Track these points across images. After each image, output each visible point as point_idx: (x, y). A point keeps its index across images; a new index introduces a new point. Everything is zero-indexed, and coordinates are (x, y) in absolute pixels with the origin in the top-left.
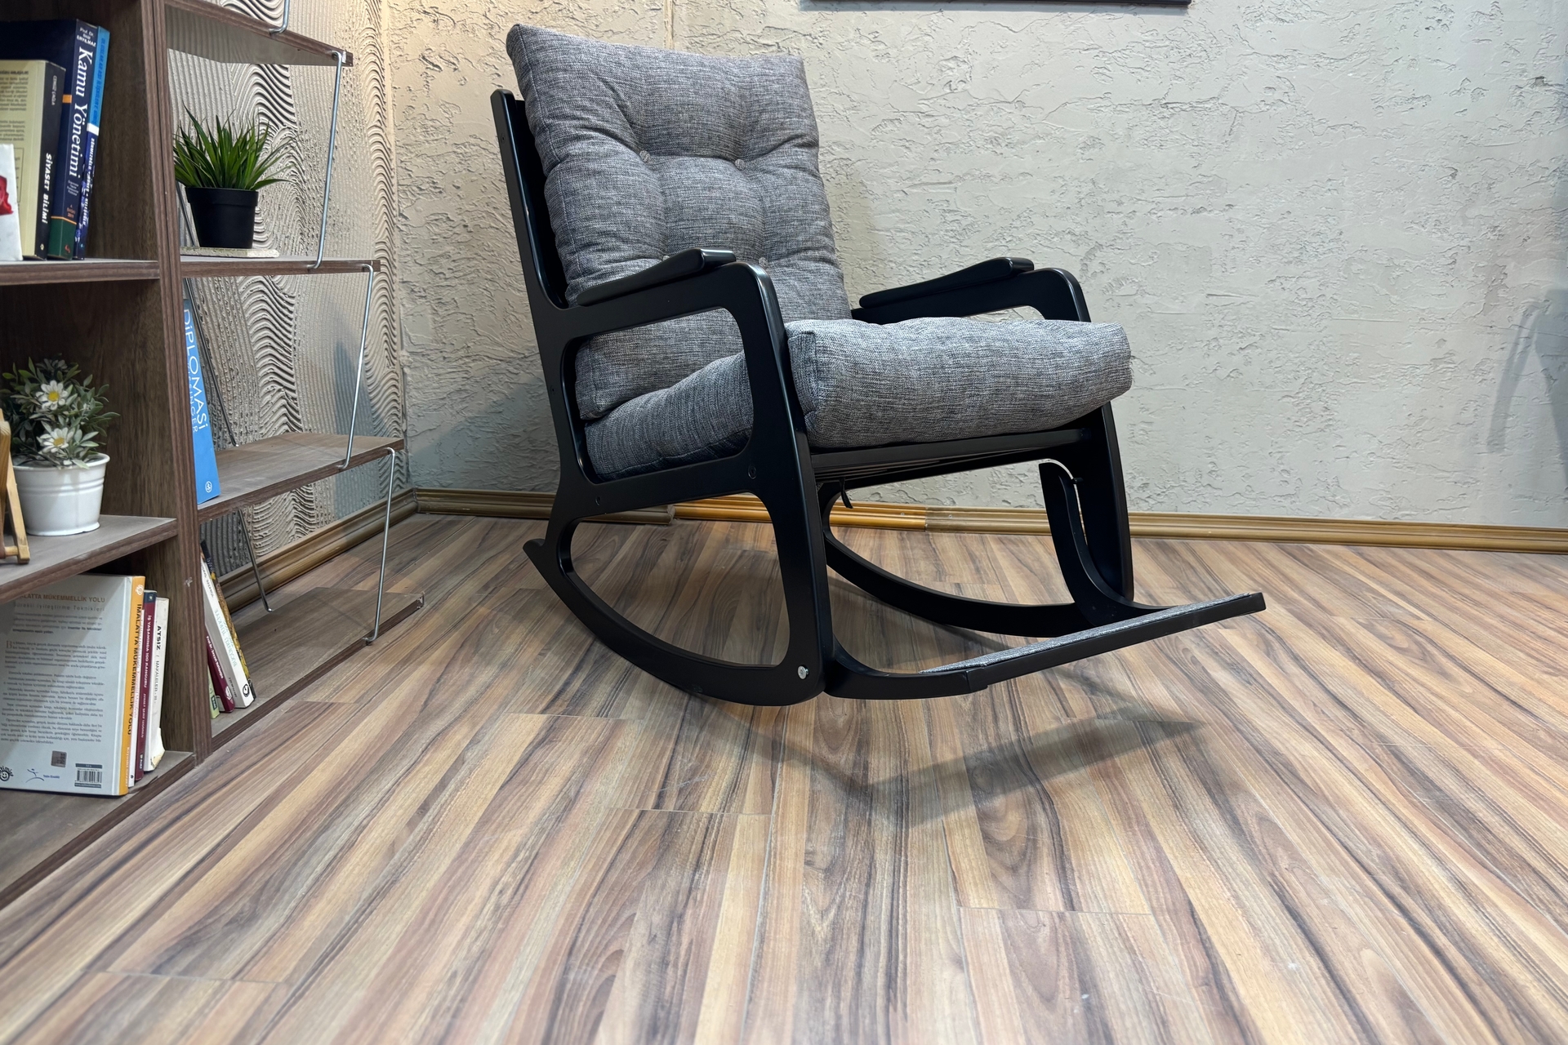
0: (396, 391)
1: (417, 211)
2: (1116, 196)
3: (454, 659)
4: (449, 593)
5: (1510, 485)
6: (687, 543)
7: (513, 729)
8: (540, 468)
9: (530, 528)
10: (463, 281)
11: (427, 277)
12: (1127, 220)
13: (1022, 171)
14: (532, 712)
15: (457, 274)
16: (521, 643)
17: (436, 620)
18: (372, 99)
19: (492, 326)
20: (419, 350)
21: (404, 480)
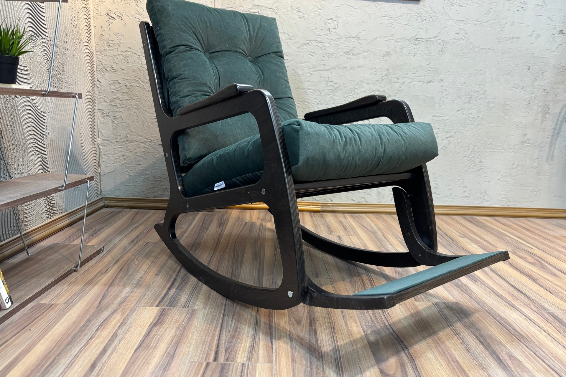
0: (95, 155)
1: (105, 80)
2: (396, 76)
3: (116, 278)
4: (116, 244)
5: (552, 192)
6: (221, 219)
7: (142, 316)
8: (158, 188)
9: (153, 214)
10: (125, 109)
11: (110, 107)
12: (401, 86)
13: (358, 65)
14: (152, 306)
15: (123, 106)
16: (147, 269)
17: (108, 258)
18: (85, 31)
19: (138, 128)
20: (106, 138)
21: (99, 193)
